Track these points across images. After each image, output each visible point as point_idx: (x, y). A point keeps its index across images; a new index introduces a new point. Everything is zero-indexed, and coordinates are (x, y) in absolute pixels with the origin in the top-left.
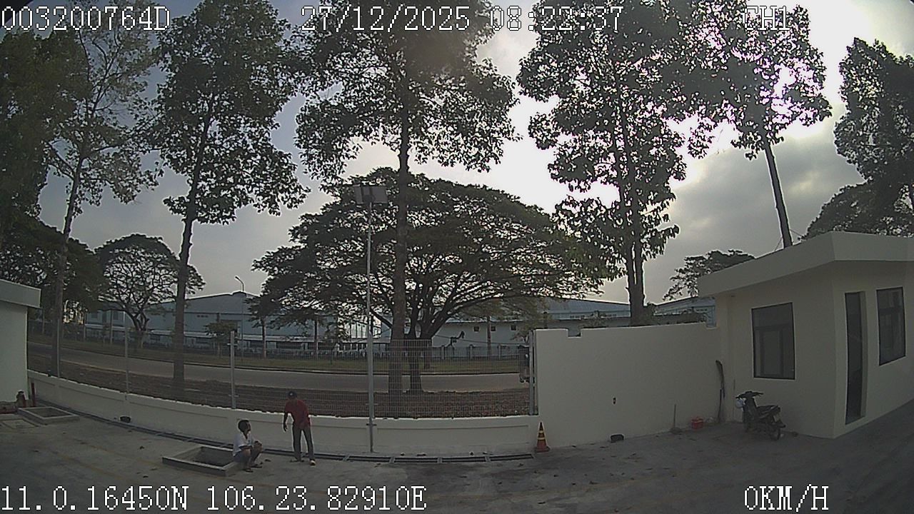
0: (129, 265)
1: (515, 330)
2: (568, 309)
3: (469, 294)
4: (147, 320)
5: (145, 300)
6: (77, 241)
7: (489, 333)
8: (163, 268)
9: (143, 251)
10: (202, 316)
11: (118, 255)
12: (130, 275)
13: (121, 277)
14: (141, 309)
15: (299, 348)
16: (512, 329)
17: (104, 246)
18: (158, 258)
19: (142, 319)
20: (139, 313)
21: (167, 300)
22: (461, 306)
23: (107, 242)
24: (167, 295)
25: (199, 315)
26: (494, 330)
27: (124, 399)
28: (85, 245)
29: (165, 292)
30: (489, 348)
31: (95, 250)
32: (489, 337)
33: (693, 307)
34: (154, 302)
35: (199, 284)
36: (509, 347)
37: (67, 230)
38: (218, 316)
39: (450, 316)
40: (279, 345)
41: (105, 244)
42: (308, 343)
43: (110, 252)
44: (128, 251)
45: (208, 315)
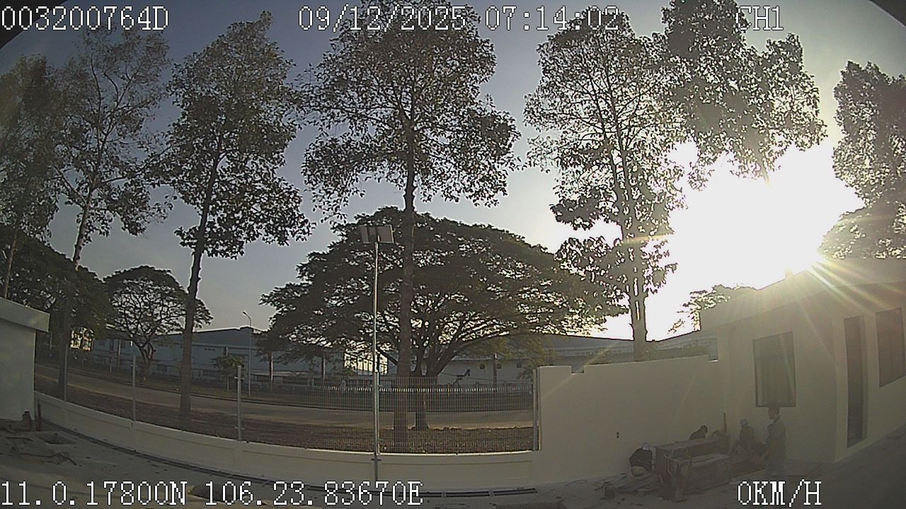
0: (137, 296)
3: (474, 332)
4: (154, 351)
5: (153, 331)
6: (87, 269)
7: (495, 371)
8: (171, 300)
9: (151, 282)
10: (210, 350)
11: (126, 285)
12: (138, 306)
13: (129, 307)
14: (148, 340)
15: (306, 384)
16: (518, 367)
18: (167, 290)
19: (149, 349)
20: (146, 343)
21: (175, 333)
22: (467, 344)
23: (116, 272)
24: (175, 327)
25: (206, 348)
26: (500, 368)
28: (94, 274)
29: (171, 324)
30: (495, 385)
31: (104, 278)
32: (495, 374)
33: (697, 341)
34: (160, 334)
35: (207, 318)
37: (77, 257)
38: (225, 350)
39: (456, 354)
40: (285, 380)
41: (114, 274)
42: (315, 379)
43: (119, 281)
44: (136, 282)
45: (216, 349)
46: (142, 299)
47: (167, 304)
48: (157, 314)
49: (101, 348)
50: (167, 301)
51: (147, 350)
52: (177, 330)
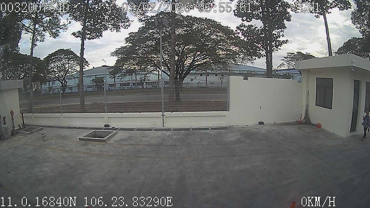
0: (58, 62)
1: (217, 76)
2: (238, 69)
3: (199, 61)
4: (67, 82)
5: (66, 75)
6: (36, 57)
7: (206, 77)
8: (72, 60)
9: (63, 55)
10: (89, 77)
11: (53, 59)
12: (59, 66)
13: (55, 67)
14: (64, 79)
15: (129, 85)
16: (216, 76)
17: (47, 56)
18: (70, 57)
19: (65, 83)
20: (63, 80)
21: (75, 73)
22: (196, 66)
23: (48, 55)
24: (74, 71)
25: (88, 77)
26: (209, 76)
27: (61, 117)
28: (39, 58)
29: (74, 70)
30: (206, 83)
31: (44, 59)
32: (206, 79)
33: (289, 73)
34: (69, 74)
35: (87, 65)
36: (214, 83)
37: (32, 53)
38: (96, 76)
39: (192, 70)
40: (121, 85)
41: (48, 56)
42: (133, 83)
43: (50, 58)
44: (57, 56)
45: (92, 76)
46: (60, 63)
47: (70, 62)
48: (67, 67)
49: (45, 87)
50: (70, 61)
51: (64, 83)
52: (75, 71)
